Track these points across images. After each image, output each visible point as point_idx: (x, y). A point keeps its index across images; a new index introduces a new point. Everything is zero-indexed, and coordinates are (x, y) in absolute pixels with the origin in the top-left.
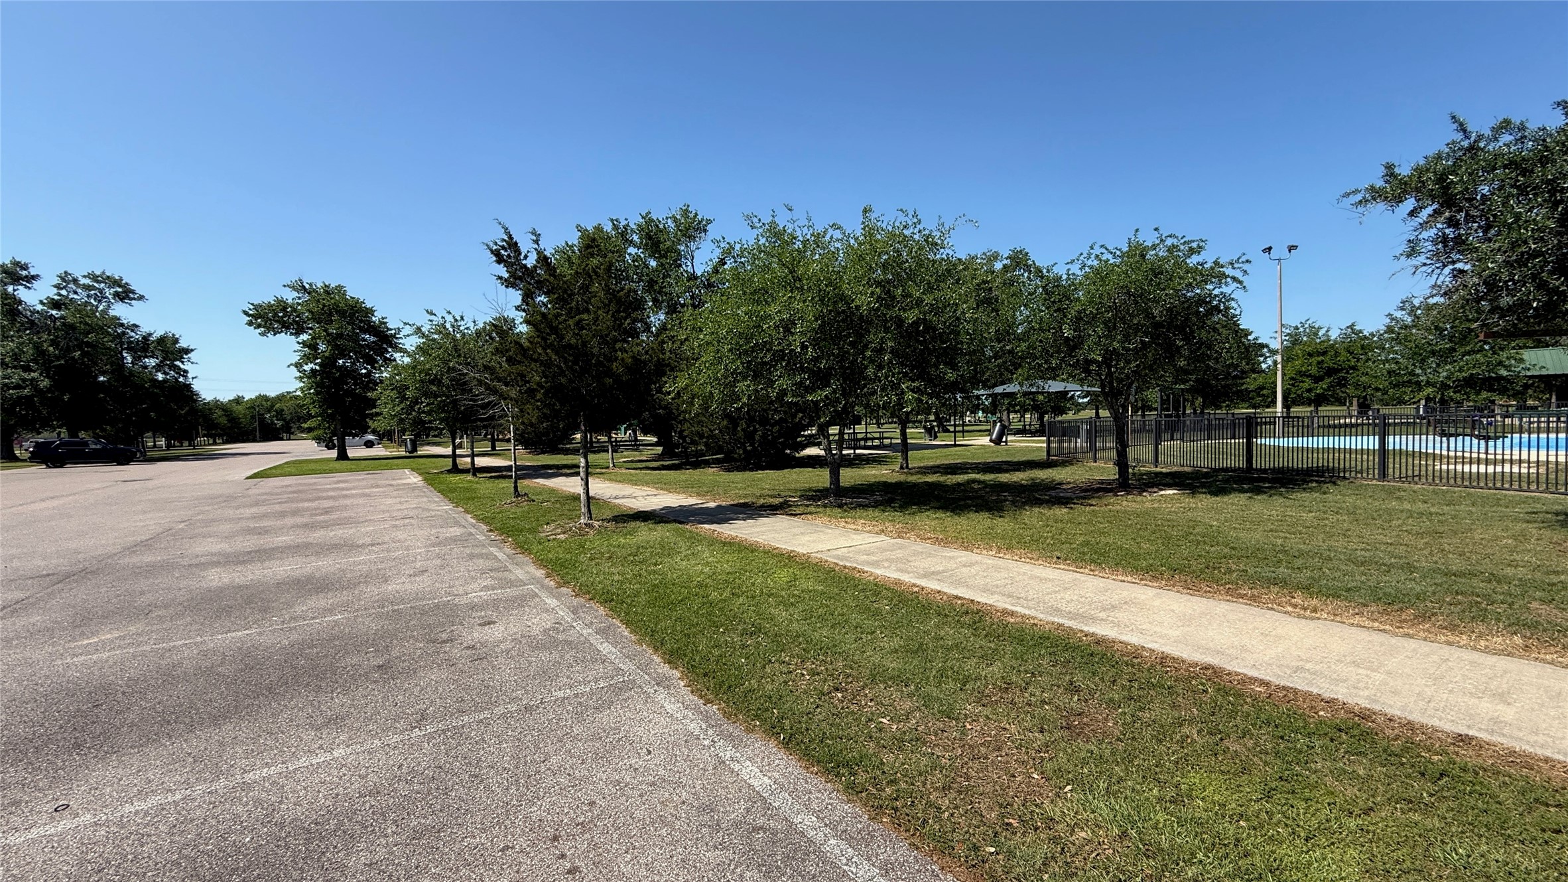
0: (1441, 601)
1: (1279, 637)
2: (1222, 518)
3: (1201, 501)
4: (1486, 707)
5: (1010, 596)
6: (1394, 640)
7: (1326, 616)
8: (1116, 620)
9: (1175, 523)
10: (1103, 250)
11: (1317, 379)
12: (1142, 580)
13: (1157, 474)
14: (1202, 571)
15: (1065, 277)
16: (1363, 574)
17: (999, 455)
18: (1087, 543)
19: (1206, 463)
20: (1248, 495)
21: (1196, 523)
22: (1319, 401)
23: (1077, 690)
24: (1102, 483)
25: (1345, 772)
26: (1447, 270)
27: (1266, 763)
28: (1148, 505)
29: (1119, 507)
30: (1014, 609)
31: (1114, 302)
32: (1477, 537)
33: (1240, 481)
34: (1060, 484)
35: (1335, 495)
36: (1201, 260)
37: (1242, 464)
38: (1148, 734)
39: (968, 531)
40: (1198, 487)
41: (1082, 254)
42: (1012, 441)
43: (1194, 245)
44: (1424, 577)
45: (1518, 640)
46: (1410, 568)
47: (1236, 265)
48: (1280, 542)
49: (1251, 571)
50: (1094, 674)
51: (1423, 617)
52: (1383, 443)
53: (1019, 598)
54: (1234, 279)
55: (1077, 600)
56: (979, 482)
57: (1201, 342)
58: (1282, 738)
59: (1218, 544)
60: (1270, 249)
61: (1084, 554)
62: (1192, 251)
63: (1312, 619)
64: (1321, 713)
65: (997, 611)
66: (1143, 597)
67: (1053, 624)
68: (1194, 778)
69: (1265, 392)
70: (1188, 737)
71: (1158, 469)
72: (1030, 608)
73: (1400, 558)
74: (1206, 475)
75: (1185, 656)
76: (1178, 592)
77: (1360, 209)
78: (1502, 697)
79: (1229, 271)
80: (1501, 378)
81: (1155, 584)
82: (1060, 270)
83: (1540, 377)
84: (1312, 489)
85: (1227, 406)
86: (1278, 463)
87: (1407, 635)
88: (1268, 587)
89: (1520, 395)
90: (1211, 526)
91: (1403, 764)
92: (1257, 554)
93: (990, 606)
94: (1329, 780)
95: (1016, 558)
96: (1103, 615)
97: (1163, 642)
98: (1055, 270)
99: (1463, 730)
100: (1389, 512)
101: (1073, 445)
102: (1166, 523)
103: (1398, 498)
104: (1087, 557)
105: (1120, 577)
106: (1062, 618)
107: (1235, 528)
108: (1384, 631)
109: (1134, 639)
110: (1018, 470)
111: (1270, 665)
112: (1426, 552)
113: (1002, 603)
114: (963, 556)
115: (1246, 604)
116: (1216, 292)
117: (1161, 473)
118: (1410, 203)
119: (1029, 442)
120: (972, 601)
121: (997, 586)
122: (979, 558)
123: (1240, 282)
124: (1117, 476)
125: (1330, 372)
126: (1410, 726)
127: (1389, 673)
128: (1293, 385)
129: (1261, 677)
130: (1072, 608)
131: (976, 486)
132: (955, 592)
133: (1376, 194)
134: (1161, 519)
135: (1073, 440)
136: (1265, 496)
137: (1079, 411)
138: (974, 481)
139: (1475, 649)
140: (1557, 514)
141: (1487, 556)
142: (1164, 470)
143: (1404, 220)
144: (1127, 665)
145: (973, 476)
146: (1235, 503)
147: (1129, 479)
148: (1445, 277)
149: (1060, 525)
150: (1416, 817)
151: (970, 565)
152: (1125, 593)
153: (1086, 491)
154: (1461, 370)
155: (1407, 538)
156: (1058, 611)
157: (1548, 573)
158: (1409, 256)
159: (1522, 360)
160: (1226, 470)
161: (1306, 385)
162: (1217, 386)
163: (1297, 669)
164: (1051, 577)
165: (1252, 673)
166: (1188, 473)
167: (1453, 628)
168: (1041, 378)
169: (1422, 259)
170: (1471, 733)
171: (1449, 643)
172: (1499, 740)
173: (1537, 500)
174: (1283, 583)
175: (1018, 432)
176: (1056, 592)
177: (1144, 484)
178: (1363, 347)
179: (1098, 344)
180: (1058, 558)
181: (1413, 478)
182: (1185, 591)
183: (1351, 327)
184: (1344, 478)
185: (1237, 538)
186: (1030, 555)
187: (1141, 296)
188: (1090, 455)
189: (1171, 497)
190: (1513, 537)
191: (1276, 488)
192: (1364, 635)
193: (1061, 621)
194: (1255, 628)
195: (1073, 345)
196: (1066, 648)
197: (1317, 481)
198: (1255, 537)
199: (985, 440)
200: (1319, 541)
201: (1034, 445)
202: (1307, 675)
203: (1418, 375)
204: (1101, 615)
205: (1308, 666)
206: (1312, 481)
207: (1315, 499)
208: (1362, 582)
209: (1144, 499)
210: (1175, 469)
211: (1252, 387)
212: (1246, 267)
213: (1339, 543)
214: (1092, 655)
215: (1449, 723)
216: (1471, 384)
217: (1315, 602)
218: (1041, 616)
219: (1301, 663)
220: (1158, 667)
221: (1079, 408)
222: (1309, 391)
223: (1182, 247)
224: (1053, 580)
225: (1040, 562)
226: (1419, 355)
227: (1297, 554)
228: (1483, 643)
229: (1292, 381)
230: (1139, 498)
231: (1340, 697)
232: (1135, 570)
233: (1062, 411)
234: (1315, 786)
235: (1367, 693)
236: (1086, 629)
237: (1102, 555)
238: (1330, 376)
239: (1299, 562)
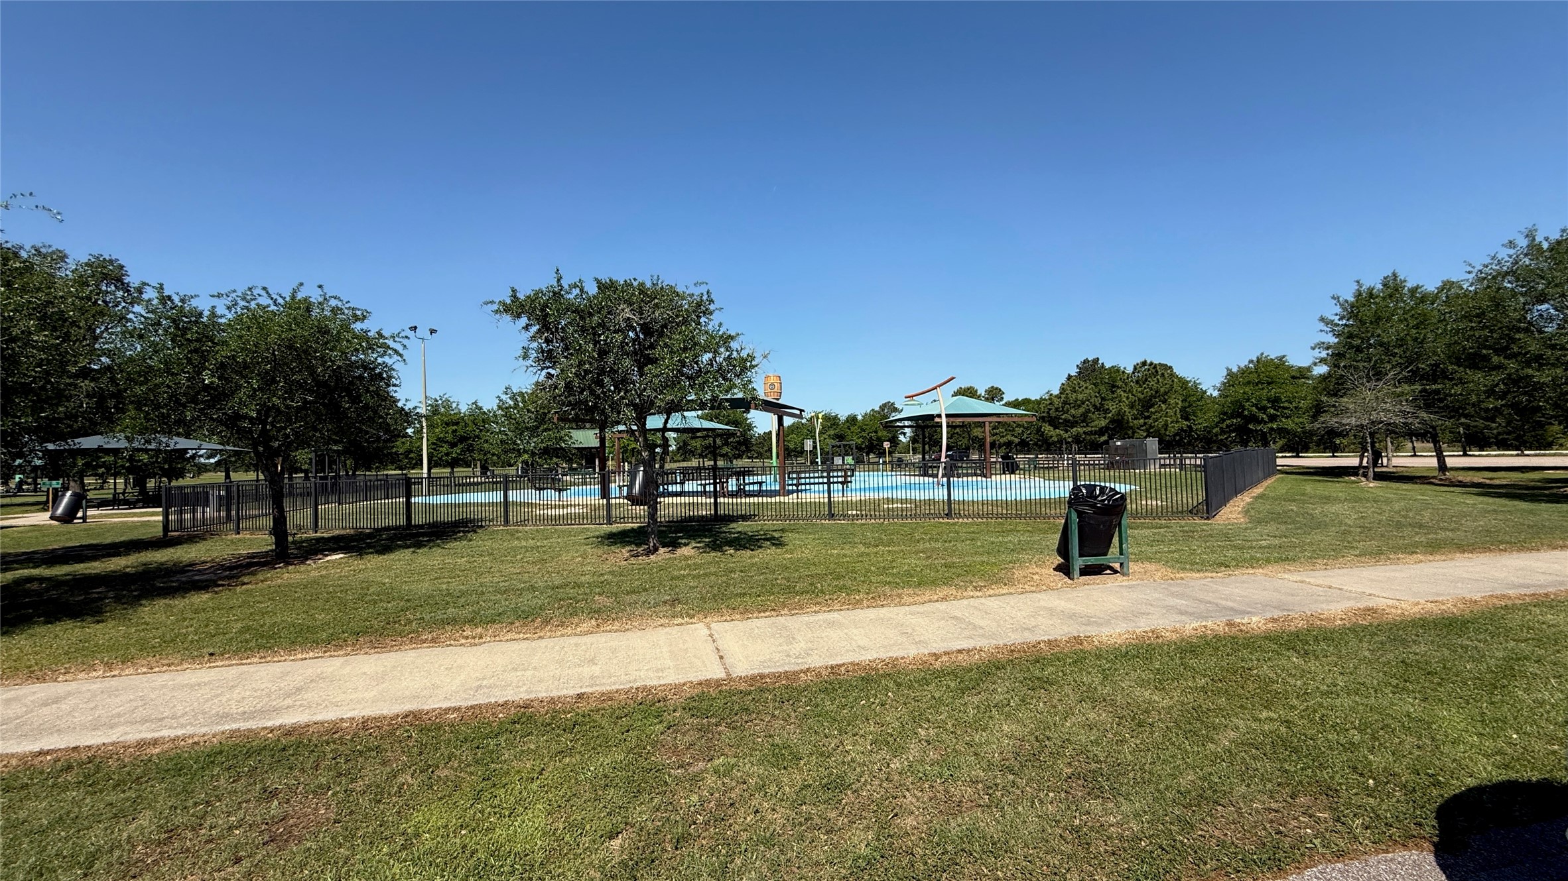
0: (553, 609)
1: (461, 667)
2: (392, 574)
3: (369, 561)
4: (587, 671)
5: (144, 721)
6: (533, 644)
7: (489, 639)
8: (305, 703)
9: (348, 587)
10: (263, 293)
11: (453, 445)
12: (325, 652)
13: (319, 540)
14: (384, 628)
15: (206, 313)
16: (506, 600)
17: (75, 535)
18: (247, 629)
19: (368, 524)
20: (412, 550)
21: (369, 584)
22: (453, 464)
23: (274, 794)
24: (254, 557)
25: (523, 751)
26: (544, 372)
27: (472, 773)
28: (314, 574)
29: (279, 581)
30: (156, 735)
31: (273, 354)
32: (564, 559)
33: (404, 538)
34: (193, 564)
35: (479, 542)
36: (365, 328)
37: (402, 521)
38: (364, 802)
39: (37, 653)
40: (365, 548)
41: (235, 291)
42: (94, 517)
43: (359, 313)
44: (542, 593)
45: (593, 622)
46: (533, 588)
47: (397, 339)
48: (444, 587)
49: (427, 617)
50: (291, 768)
51: (546, 622)
52: (506, 496)
53: (161, 719)
54: (396, 352)
55: (250, 696)
56: (41, 579)
57: (366, 407)
58: (478, 748)
59: (393, 599)
60: (415, 328)
61: (247, 641)
62: (356, 318)
63: (480, 644)
64: (501, 715)
65: (126, 747)
66: (331, 669)
67: (223, 733)
68: (418, 817)
69: (412, 455)
70: (404, 784)
71: (318, 535)
72: (183, 726)
73: (526, 582)
74: (370, 536)
75: (385, 712)
76: (366, 653)
77: (498, 316)
78: (592, 661)
79: (390, 343)
80: (562, 448)
81: (341, 653)
82: (203, 305)
83: (578, 449)
84: (461, 539)
85: (377, 468)
86: (430, 519)
87: (540, 637)
88: (444, 628)
89: (570, 461)
90: (384, 584)
91: (553, 729)
92: (428, 601)
93: (113, 744)
94: (514, 763)
95: (145, 670)
96: (288, 702)
97: (362, 706)
98: (194, 303)
99: (579, 691)
100: (515, 549)
101: (199, 515)
102: (338, 589)
103: (518, 538)
104: (253, 644)
105: (300, 656)
106: (235, 722)
107: (406, 582)
108: (527, 639)
109: (330, 715)
110: (118, 554)
111: (458, 692)
112: (540, 575)
113: (133, 734)
114: (36, 691)
115: (429, 647)
116: (380, 360)
117: (323, 538)
118: (524, 320)
119: (126, 515)
120: (75, 749)
121: (119, 715)
122: (73, 686)
123: (401, 355)
124: (274, 547)
125: (463, 439)
126: (553, 701)
127: (535, 668)
128: (434, 449)
129: (453, 705)
130: (246, 707)
131: (35, 586)
132: (36, 747)
133: (507, 309)
134: (332, 585)
135: (200, 509)
136: (426, 549)
137: (199, 474)
138: (30, 579)
139: (576, 635)
140: (598, 538)
141: (571, 571)
142: (325, 535)
143: (520, 331)
144: (328, 743)
145: (26, 572)
146: (401, 558)
147: (287, 548)
148: (542, 376)
149: (202, 616)
150: (567, 760)
151: (57, 700)
152: (310, 671)
153: (231, 568)
154: (542, 442)
155: (528, 567)
156: (226, 717)
157: (599, 576)
158: (524, 359)
159: (571, 437)
160: (387, 529)
161: (444, 450)
162: (369, 447)
163: (479, 687)
164: (206, 680)
165: (445, 705)
166: (352, 535)
167: (562, 624)
168: (163, 432)
169: (530, 362)
170: (583, 691)
171: (563, 635)
172: (597, 688)
173: (588, 530)
174: (452, 621)
175: (102, 503)
176: (218, 696)
177: (306, 552)
178: (483, 421)
179: (252, 397)
180: (212, 654)
181: (524, 522)
182: (373, 651)
183: (475, 403)
184: (482, 526)
185: (410, 591)
186: (165, 662)
187: (305, 352)
188: (231, 526)
189: (338, 563)
190: (581, 556)
191: (433, 541)
192: (515, 646)
193: (234, 726)
194: (440, 666)
195: (218, 396)
196: (249, 755)
197: (463, 531)
198: (424, 587)
199: (42, 518)
200: (473, 582)
201: (136, 519)
202: (486, 690)
203: (518, 445)
204: (286, 702)
205: (485, 683)
206: (459, 532)
207: (464, 546)
208: (507, 606)
209: (309, 568)
210: (337, 532)
211: (401, 451)
212: (405, 342)
213: (486, 579)
214: (284, 749)
215: (570, 691)
216: (547, 452)
217: (479, 630)
218: (204, 730)
219: (479, 682)
220: (362, 733)
221: (202, 469)
222: (447, 454)
223: (346, 312)
224: (210, 683)
225: (185, 666)
226: (519, 429)
227: (459, 594)
228: (579, 629)
229: (434, 446)
230: (302, 568)
231: (510, 698)
232: (316, 643)
233: (180, 474)
234: (507, 773)
235: (525, 688)
236: (269, 724)
237: (271, 637)
238: (461, 443)
239: (462, 601)
